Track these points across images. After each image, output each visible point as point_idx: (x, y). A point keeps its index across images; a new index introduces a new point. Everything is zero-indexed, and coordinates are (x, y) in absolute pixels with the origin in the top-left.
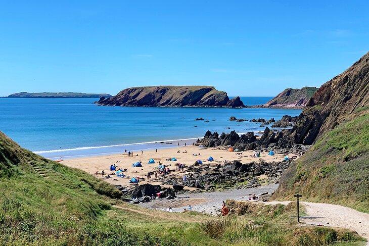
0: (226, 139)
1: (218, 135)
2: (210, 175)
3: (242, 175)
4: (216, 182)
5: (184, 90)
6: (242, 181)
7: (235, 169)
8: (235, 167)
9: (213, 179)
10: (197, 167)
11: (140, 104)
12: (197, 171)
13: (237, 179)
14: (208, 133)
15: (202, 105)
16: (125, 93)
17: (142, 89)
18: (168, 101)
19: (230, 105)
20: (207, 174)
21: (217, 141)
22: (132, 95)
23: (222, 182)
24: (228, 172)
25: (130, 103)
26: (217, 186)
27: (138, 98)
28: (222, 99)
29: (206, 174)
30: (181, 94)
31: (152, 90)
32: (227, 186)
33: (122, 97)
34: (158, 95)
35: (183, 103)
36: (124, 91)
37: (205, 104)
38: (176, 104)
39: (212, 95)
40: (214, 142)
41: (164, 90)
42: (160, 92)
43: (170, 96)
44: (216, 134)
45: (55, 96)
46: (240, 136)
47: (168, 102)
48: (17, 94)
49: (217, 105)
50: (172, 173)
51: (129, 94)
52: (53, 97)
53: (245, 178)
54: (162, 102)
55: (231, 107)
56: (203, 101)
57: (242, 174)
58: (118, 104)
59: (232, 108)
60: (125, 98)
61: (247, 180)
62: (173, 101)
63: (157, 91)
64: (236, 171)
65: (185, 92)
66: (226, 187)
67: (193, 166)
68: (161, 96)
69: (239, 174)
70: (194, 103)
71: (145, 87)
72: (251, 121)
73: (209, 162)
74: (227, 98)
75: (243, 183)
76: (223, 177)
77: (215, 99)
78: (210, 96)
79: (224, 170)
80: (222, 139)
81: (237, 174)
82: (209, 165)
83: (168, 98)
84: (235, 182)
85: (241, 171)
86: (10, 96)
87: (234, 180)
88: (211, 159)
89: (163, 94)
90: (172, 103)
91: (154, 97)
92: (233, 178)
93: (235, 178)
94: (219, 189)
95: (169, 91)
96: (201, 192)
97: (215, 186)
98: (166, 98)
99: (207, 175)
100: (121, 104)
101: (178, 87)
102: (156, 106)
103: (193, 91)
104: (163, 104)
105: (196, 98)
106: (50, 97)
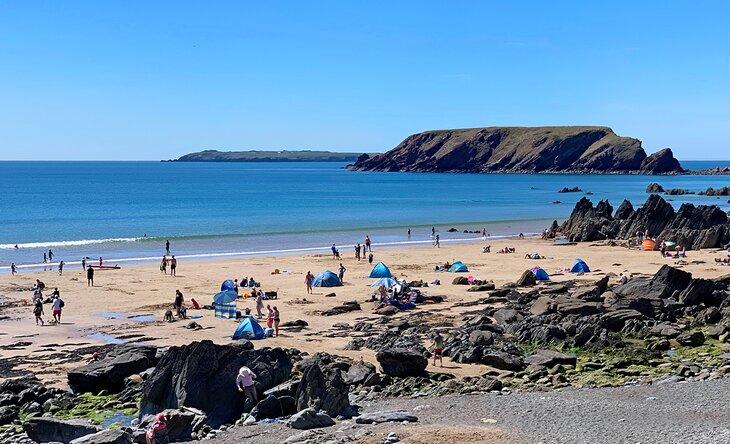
0: (634, 217)
1: (610, 209)
2: (565, 314)
3: (691, 318)
4: (580, 343)
5: (541, 135)
6: (697, 341)
7: (666, 295)
8: (663, 286)
9: (572, 331)
10: (527, 290)
11: (444, 166)
12: (521, 302)
13: (672, 331)
14: (584, 206)
15: (582, 168)
16: (410, 143)
17: (449, 134)
18: (507, 160)
19: (649, 169)
20: (554, 310)
21: (606, 223)
22: (425, 147)
23: (606, 344)
24: (634, 305)
25: (420, 166)
26: (583, 360)
27: (438, 155)
28: (630, 154)
29: (550, 311)
30: (536, 145)
31: (471, 137)
32: (629, 363)
33: (404, 152)
34: (484, 148)
35: (541, 164)
36: (409, 138)
37: (589, 167)
38: (524, 168)
39: (606, 146)
40: (599, 227)
41: (497, 137)
42: (489, 140)
43: (510, 149)
44: (605, 208)
45: (273, 158)
46: (676, 209)
47: (506, 164)
48: (197, 154)
49: (618, 169)
50: (425, 308)
51: (419, 144)
52: (268, 160)
53: (707, 330)
54: (492, 162)
55: (651, 172)
56: (585, 161)
57: (693, 313)
58: (395, 168)
59: (654, 174)
60: (410, 154)
61: (716, 337)
62: (517, 161)
63: (482, 139)
64: (669, 302)
65: (545, 140)
66: (623, 365)
67: (513, 286)
68: (491, 151)
69: (681, 314)
70: (564, 165)
71: (456, 131)
72: (701, 194)
73: (574, 277)
74: (641, 152)
75: (702, 351)
76: (615, 325)
77: (612, 156)
78: (601, 149)
79: (619, 297)
80: (624, 217)
81: (672, 315)
82: (571, 284)
83: (506, 153)
84: (666, 347)
85: (688, 303)
86: (184, 159)
87: (658, 335)
88: (581, 268)
89: (495, 146)
90: (513, 164)
91: (475, 152)
92: (655, 328)
93: (666, 328)
94: (590, 376)
95: (508, 139)
96: (498, 386)
97: (573, 362)
98: (500, 153)
99: (553, 316)
100: (401, 167)
101: (530, 129)
102: (478, 171)
103: (563, 138)
104: (495, 167)
105: (569, 153)
106: (263, 160)
